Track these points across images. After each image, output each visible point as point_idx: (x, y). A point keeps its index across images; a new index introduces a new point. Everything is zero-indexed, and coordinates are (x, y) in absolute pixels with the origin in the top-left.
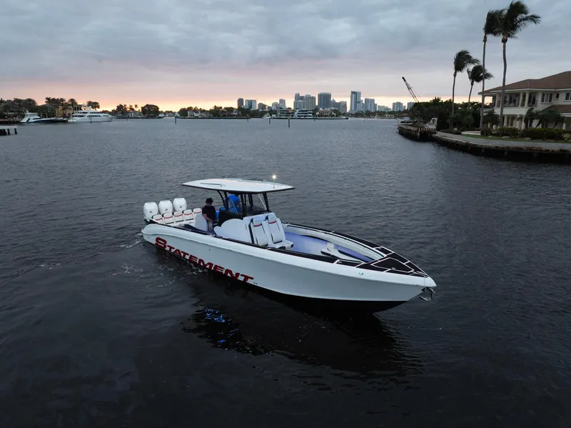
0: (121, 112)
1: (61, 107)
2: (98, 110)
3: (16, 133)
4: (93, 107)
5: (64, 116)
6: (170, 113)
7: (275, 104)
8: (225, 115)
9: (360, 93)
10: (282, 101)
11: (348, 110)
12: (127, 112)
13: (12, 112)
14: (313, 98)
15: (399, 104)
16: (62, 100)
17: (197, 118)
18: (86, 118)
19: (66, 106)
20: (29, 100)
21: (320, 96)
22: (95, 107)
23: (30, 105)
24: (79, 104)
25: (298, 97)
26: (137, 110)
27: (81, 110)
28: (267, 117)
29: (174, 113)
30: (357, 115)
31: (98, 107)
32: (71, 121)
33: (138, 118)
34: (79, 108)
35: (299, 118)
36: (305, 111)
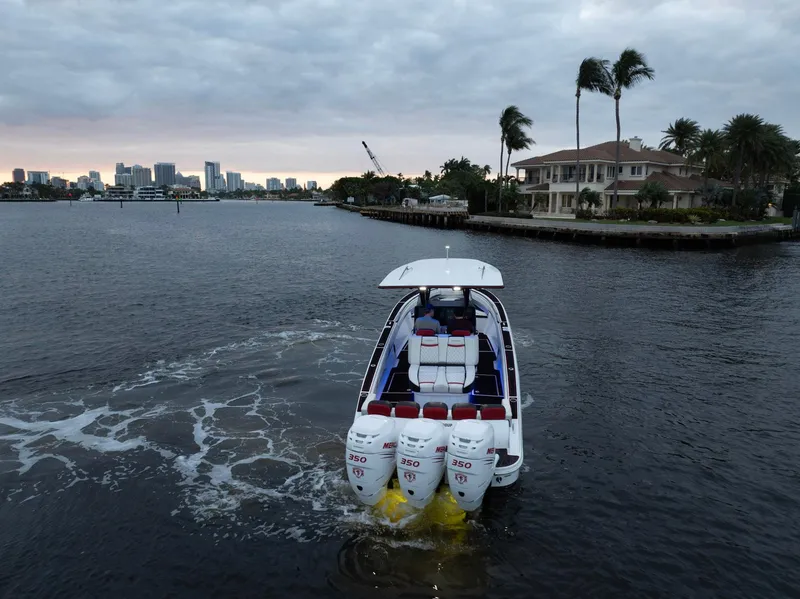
7: (83, 179)
8: (6, 196)
9: (218, 165)
10: (96, 175)
11: (204, 188)
14: (148, 171)
15: (275, 181)
21: (158, 168)
25: (121, 169)
28: (86, 199)
35: (143, 199)
36: (151, 189)
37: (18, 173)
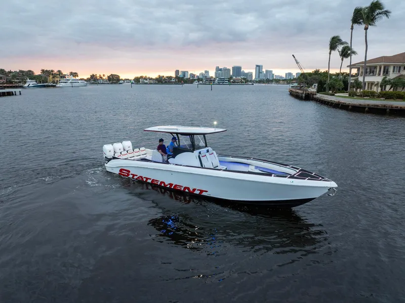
0: (93, 80)
1: (51, 76)
2: (77, 78)
3: (20, 94)
4: (73, 76)
5: (54, 82)
6: (127, 80)
7: (202, 74)
8: (166, 82)
9: (262, 66)
10: (207, 72)
11: (254, 78)
12: (98, 80)
13: (18, 79)
14: (229, 70)
15: (290, 74)
16: (52, 71)
17: (146, 84)
18: (69, 84)
19: (54, 76)
20: (30, 71)
21: (234, 68)
22: (75, 76)
23: (30, 75)
24: (64, 74)
25: (218, 69)
26: (104, 78)
27: (65, 78)
28: (196, 83)
29: (130, 80)
30: (260, 82)
31: (77, 76)
32: (58, 85)
33: (105, 84)
34: (64, 77)
35: (219, 84)
36: (223, 79)
37: (177, 72)
